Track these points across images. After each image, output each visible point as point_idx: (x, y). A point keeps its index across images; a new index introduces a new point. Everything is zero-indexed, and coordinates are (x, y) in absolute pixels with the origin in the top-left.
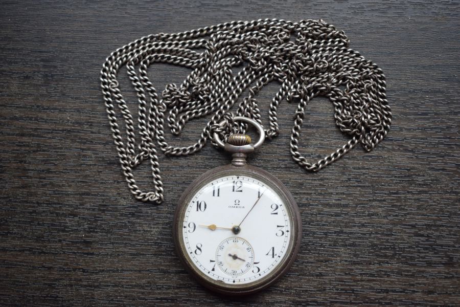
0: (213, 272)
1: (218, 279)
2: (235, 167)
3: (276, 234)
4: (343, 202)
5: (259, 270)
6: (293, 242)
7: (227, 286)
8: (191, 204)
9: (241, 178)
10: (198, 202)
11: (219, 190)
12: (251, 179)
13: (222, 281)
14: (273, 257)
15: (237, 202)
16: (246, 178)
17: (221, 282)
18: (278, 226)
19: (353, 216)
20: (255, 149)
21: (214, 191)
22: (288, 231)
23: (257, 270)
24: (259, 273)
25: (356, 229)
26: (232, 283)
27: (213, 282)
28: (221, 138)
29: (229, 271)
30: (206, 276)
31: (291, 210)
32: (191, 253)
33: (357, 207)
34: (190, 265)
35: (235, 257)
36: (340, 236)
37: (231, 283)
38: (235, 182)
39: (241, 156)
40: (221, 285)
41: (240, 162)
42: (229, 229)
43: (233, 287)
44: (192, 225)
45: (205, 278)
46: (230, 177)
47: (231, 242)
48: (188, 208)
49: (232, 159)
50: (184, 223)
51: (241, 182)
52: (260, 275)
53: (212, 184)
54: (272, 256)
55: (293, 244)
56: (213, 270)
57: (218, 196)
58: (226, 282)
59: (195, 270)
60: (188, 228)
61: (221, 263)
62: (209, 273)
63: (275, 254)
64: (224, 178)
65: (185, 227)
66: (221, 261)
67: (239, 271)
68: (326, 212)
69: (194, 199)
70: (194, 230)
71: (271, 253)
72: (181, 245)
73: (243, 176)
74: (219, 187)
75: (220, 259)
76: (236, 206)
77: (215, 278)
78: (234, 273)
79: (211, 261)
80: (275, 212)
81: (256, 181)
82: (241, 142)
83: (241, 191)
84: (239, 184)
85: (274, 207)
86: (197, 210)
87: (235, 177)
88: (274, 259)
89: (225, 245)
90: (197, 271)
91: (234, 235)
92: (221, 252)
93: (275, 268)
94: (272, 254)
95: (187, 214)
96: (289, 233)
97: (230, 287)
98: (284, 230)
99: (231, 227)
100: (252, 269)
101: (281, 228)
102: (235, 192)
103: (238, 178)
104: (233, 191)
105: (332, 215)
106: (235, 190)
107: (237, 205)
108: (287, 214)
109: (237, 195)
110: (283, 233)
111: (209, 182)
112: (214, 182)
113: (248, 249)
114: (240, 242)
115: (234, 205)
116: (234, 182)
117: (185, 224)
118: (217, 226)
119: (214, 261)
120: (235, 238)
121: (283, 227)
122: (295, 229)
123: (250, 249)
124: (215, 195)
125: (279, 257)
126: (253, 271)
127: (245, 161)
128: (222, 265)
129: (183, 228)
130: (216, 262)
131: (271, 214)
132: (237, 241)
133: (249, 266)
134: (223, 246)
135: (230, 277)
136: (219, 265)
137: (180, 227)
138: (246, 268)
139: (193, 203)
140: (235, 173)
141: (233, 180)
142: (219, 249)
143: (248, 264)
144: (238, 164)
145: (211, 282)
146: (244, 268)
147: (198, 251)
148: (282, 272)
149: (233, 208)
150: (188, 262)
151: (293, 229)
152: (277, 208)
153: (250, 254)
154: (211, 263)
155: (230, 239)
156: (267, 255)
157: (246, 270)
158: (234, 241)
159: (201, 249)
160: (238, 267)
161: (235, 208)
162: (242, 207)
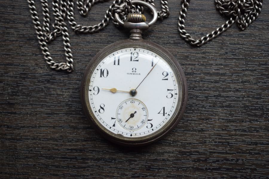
0: (114, 127)
1: (118, 133)
2: (132, 41)
3: (167, 97)
4: (221, 72)
5: (152, 126)
6: (180, 103)
7: (126, 139)
8: (96, 71)
9: (137, 50)
10: (101, 70)
11: (119, 60)
12: (146, 51)
14: (164, 115)
15: (134, 69)
16: (142, 50)
17: (120, 135)
18: (168, 90)
19: (229, 83)
20: (150, 26)
21: (115, 61)
22: (176, 94)
23: (151, 126)
24: (152, 128)
25: (231, 93)
26: (130, 136)
27: (114, 136)
28: (121, 17)
29: (127, 126)
30: (108, 130)
31: (179, 76)
32: (96, 112)
33: (232, 75)
34: (95, 122)
35: (132, 116)
36: (219, 99)
38: (133, 53)
39: (138, 31)
40: (121, 138)
41: (137, 36)
42: (127, 92)
43: (130, 140)
44: (96, 89)
45: (107, 132)
46: (128, 49)
47: (129, 103)
48: (93, 75)
49: (130, 35)
51: (138, 53)
52: (153, 130)
53: (114, 55)
56: (114, 125)
57: (119, 64)
58: (125, 136)
59: (99, 125)
60: (93, 92)
61: (120, 120)
62: (110, 128)
63: (165, 113)
64: (124, 50)
65: (90, 90)
67: (135, 127)
68: (207, 79)
69: (98, 67)
70: (98, 93)
71: (162, 112)
72: (87, 105)
74: (119, 57)
75: (120, 117)
76: (133, 73)
77: (116, 132)
78: (131, 128)
79: (112, 118)
80: (166, 78)
81: (150, 52)
82: (138, 19)
83: (138, 61)
84: (136, 55)
85: (165, 74)
86: (101, 76)
87: (132, 49)
88: (164, 117)
89: (124, 105)
90: (100, 127)
91: (131, 97)
92: (120, 111)
93: (166, 124)
94: (163, 113)
95: (92, 79)
96: (178, 96)
97: (128, 140)
98: (173, 93)
99: (129, 90)
100: (146, 125)
101: (171, 91)
102: (132, 62)
103: (135, 50)
104: (131, 60)
105: (212, 82)
106: (132, 60)
107: (134, 72)
108: (176, 80)
109: (134, 64)
110: (172, 96)
112: (115, 53)
113: (143, 109)
114: (137, 103)
115: (131, 73)
117: (90, 88)
118: (117, 90)
119: (115, 119)
120: (132, 100)
121: (173, 90)
122: (182, 92)
123: (145, 108)
124: (116, 64)
125: (169, 115)
126: (147, 127)
127: (141, 36)
128: (121, 121)
129: (89, 91)
130: (116, 119)
131: (163, 80)
132: (134, 102)
133: (144, 123)
134: (122, 106)
135: (128, 131)
136: (119, 121)
137: (86, 90)
138: (141, 124)
139: (97, 70)
140: (133, 45)
141: (131, 52)
142: (119, 109)
143: (143, 121)
144: (135, 38)
145: (112, 135)
146: (140, 124)
147: (101, 110)
148: (171, 127)
149: (131, 75)
150: (93, 119)
151: (181, 92)
152: (167, 75)
153: (144, 113)
154: (113, 120)
155: (128, 100)
156: (159, 113)
157: (142, 126)
158: (132, 102)
159: (104, 108)
160: (134, 124)
161: (132, 75)
162: (138, 74)
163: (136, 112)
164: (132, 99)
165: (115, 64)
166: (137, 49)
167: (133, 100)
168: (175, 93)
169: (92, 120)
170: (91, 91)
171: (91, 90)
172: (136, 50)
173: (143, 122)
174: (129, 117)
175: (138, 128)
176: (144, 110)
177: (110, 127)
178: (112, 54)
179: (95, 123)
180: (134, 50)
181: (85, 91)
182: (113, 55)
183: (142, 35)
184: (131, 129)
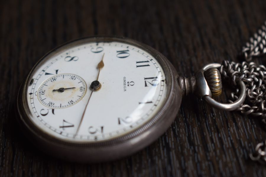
0: (44, 74)
1: (34, 79)
3: (91, 127)
5: (44, 115)
8: (127, 45)
10: (128, 51)
12: (163, 93)
13: (31, 83)
14: (61, 127)
15: (132, 84)
16: (164, 88)
22: (96, 137)
23: (45, 113)
29: (45, 88)
32: (67, 53)
35: (61, 90)
37: (29, 91)
42: (97, 78)
44: (99, 50)
46: (162, 74)
47: (81, 85)
48: (120, 44)
51: (158, 84)
52: (38, 116)
53: (152, 60)
54: (62, 125)
56: (47, 74)
60: (96, 47)
63: (65, 128)
64: (160, 69)
67: (43, 97)
71: (66, 125)
75: (59, 79)
77: (36, 77)
78: (42, 93)
79: (57, 71)
80: (122, 122)
83: (146, 85)
84: (154, 82)
86: (118, 52)
87: (163, 78)
88: (58, 128)
89: (77, 80)
92: (68, 78)
95: (113, 44)
99: (99, 80)
100: (46, 108)
101: (101, 131)
102: (144, 81)
104: (145, 79)
110: (93, 133)
112: (155, 61)
114: (80, 93)
115: (127, 82)
117: (101, 44)
119: (57, 73)
123: (72, 104)
126: (43, 109)
128: (52, 81)
129: (96, 44)
132: (81, 90)
133: (49, 106)
134: (75, 79)
135: (37, 90)
138: (48, 103)
141: (158, 77)
142: (71, 76)
143: (53, 104)
146: (47, 101)
147: (70, 59)
149: (123, 81)
153: (65, 103)
154: (55, 71)
155: (85, 83)
156: (64, 121)
157: (45, 104)
158: (82, 88)
159: (72, 61)
160: (49, 95)
161: (123, 83)
164: (87, 87)
166: (165, 84)
167: (85, 89)
171: (99, 45)
172: (162, 82)
173: (50, 104)
174: (58, 89)
175: (41, 100)
176: (70, 102)
177: (44, 70)
180: (162, 80)
184: (40, 93)
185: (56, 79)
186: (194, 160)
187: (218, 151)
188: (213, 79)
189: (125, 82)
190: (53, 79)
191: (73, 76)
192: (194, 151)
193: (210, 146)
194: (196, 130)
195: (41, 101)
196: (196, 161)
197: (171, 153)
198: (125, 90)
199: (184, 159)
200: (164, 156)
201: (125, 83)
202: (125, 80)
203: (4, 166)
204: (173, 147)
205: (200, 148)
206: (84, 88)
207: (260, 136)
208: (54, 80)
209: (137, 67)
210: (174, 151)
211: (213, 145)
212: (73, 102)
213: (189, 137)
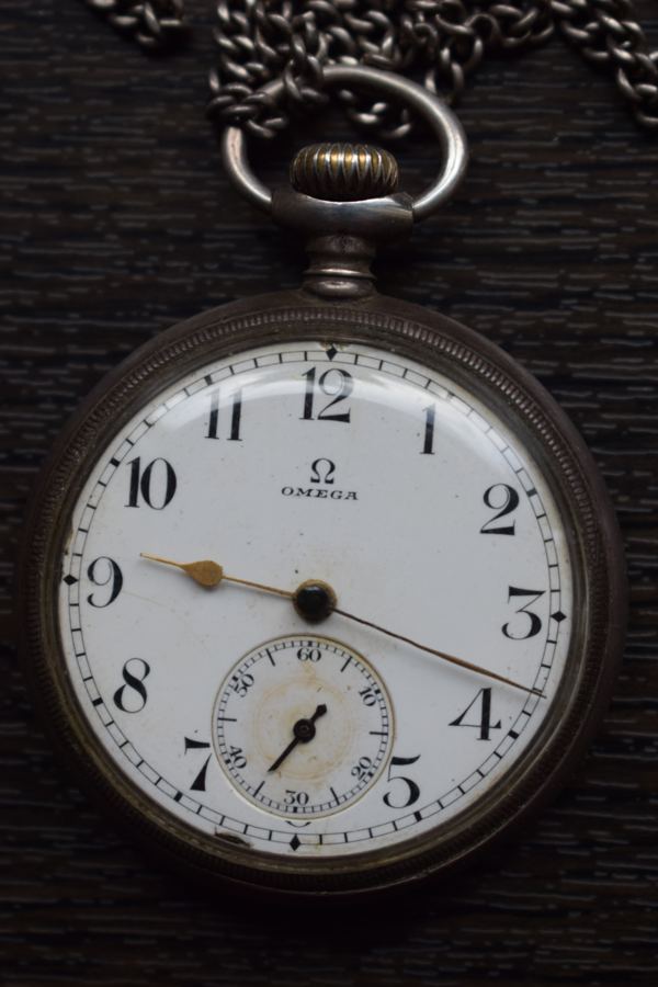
0: (197, 794)
1: (221, 830)
2: (315, 302)
3: (504, 629)
5: (415, 793)
6: (581, 668)
7: (262, 865)
8: (103, 469)
9: (345, 355)
10: (136, 464)
11: (237, 408)
12: (394, 363)
13: (236, 840)
14: (485, 736)
15: (323, 468)
16: (370, 357)
17: (230, 842)
18: (514, 592)
20: (420, 217)
21: (214, 416)
22: (559, 617)
23: (406, 792)
24: (416, 807)
26: (286, 849)
27: (194, 842)
28: (256, 155)
29: (273, 791)
30: (163, 810)
31: (580, 516)
32: (98, 702)
34: (91, 761)
35: (304, 732)
37: (283, 849)
38: (318, 375)
39: (350, 249)
40: (233, 859)
41: (342, 278)
42: (278, 594)
43: (290, 869)
44: (104, 573)
45: (161, 822)
46: (293, 351)
47: (287, 656)
48: (91, 490)
49: (307, 267)
50: (67, 560)
51: (345, 374)
52: (418, 816)
53: (208, 379)
54: (478, 732)
55: (579, 677)
56: (199, 784)
57: (235, 436)
58: (260, 845)
59: (113, 782)
60: (86, 587)
61: (237, 754)
62: (178, 797)
63: (493, 722)
64: (267, 355)
65: (71, 580)
66: (237, 745)
67: (320, 797)
69: (117, 448)
70: (108, 604)
71: (475, 716)
72: (51, 664)
73: (352, 348)
74: (238, 394)
75: (234, 736)
76: (315, 486)
77: (207, 824)
79: (191, 744)
80: (505, 522)
81: (419, 372)
83: (345, 418)
84: (334, 386)
85: (498, 498)
86: (133, 502)
87: (317, 350)
88: (487, 747)
89: (260, 668)
90: (121, 790)
91: (302, 627)
92: (236, 705)
94: (478, 721)
95: (81, 516)
96: (566, 625)
97: (276, 867)
98: (542, 608)
99: (293, 589)
100: (382, 787)
101: (533, 597)
102: (314, 424)
103: (331, 354)
104: (307, 415)
106: (315, 412)
107: (322, 486)
108: (558, 534)
109: (325, 439)
110: (537, 624)
111: (193, 371)
112: (217, 370)
113: (365, 693)
114: (331, 660)
115: (307, 485)
116: (311, 374)
117: (70, 566)
119: (206, 745)
120: (306, 640)
121: (540, 593)
122: (594, 606)
123: (378, 692)
124: (219, 434)
125: (513, 735)
126: (386, 799)
127: (368, 274)
128: (240, 762)
129: (64, 586)
130: (211, 748)
131: (483, 532)
132: (315, 656)
133: (371, 775)
134: (250, 677)
135: (277, 821)
136: (228, 762)
137: (47, 576)
138: (355, 781)
139: (112, 467)
140: (318, 330)
141: (308, 366)
142: (229, 690)
143: (365, 763)
144: (331, 287)
145: (185, 839)
146: (345, 782)
147: (131, 695)
148: (524, 807)
149: (303, 497)
150: (79, 743)
151: (587, 609)
152: (513, 502)
153: (374, 717)
154: (192, 751)
155: (281, 641)
156: (456, 723)
157: (356, 790)
158: (304, 651)
159: (146, 683)
160: (315, 777)
161: (313, 500)
162: (345, 494)
163: (321, 710)
164: (307, 635)
165: (212, 433)
166: (345, 349)
167: (310, 644)
168: (555, 611)
169: (75, 747)
170: (74, 586)
171: (75, 575)
172: (336, 357)
173: (363, 771)
174: (288, 738)
175: (334, 804)
176: (370, 700)
177: (174, 793)
178: (202, 373)
179: (94, 766)
180: (326, 357)
181: (42, 586)
182: (204, 382)
183: (372, 271)
184: (295, 810)
185: (232, 748)
186: (620, 306)
187: (596, 221)
188: (344, 171)
189: (310, 491)
190: (233, 759)
191: (233, 683)
192: (586, 298)
193: (569, 241)
194: (492, 277)
195: (338, 804)
196: (628, 298)
197: (577, 375)
198: (354, 496)
199: (611, 336)
200: (587, 400)
201: (314, 493)
202: (301, 490)
203: (531, 942)
204: (554, 364)
205: (574, 276)
206: (305, 644)
207: (557, 68)
208: (237, 759)
209: (240, 437)
210: (571, 365)
211: (567, 232)
212: (369, 690)
213: (519, 304)
